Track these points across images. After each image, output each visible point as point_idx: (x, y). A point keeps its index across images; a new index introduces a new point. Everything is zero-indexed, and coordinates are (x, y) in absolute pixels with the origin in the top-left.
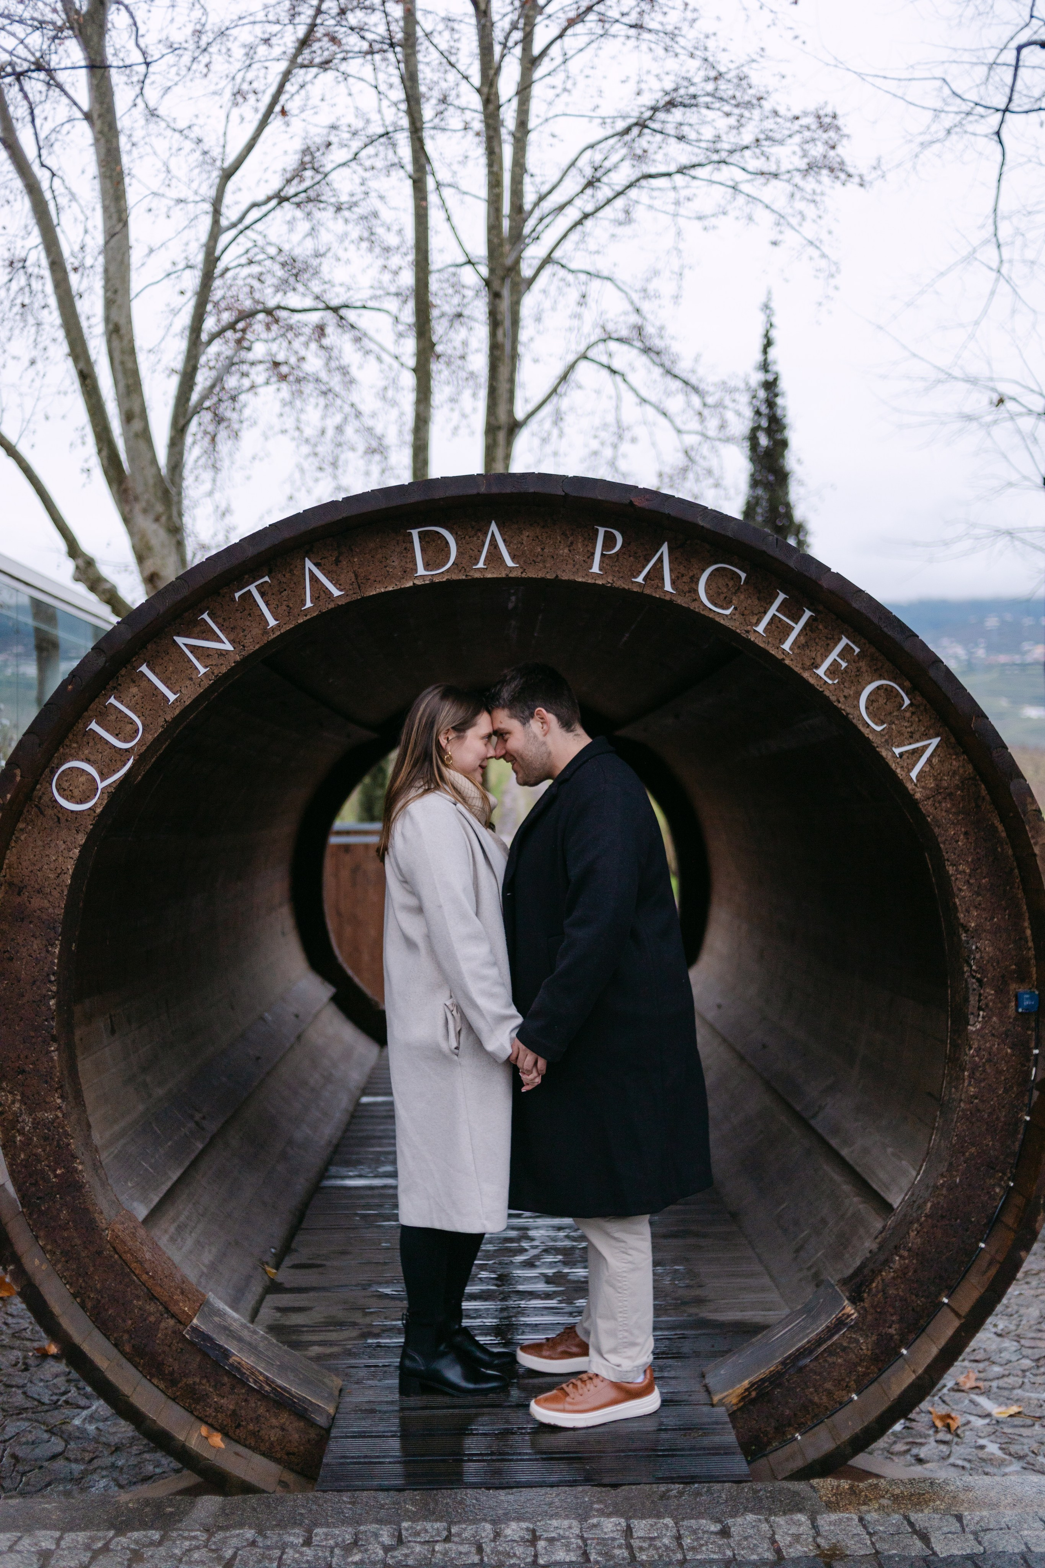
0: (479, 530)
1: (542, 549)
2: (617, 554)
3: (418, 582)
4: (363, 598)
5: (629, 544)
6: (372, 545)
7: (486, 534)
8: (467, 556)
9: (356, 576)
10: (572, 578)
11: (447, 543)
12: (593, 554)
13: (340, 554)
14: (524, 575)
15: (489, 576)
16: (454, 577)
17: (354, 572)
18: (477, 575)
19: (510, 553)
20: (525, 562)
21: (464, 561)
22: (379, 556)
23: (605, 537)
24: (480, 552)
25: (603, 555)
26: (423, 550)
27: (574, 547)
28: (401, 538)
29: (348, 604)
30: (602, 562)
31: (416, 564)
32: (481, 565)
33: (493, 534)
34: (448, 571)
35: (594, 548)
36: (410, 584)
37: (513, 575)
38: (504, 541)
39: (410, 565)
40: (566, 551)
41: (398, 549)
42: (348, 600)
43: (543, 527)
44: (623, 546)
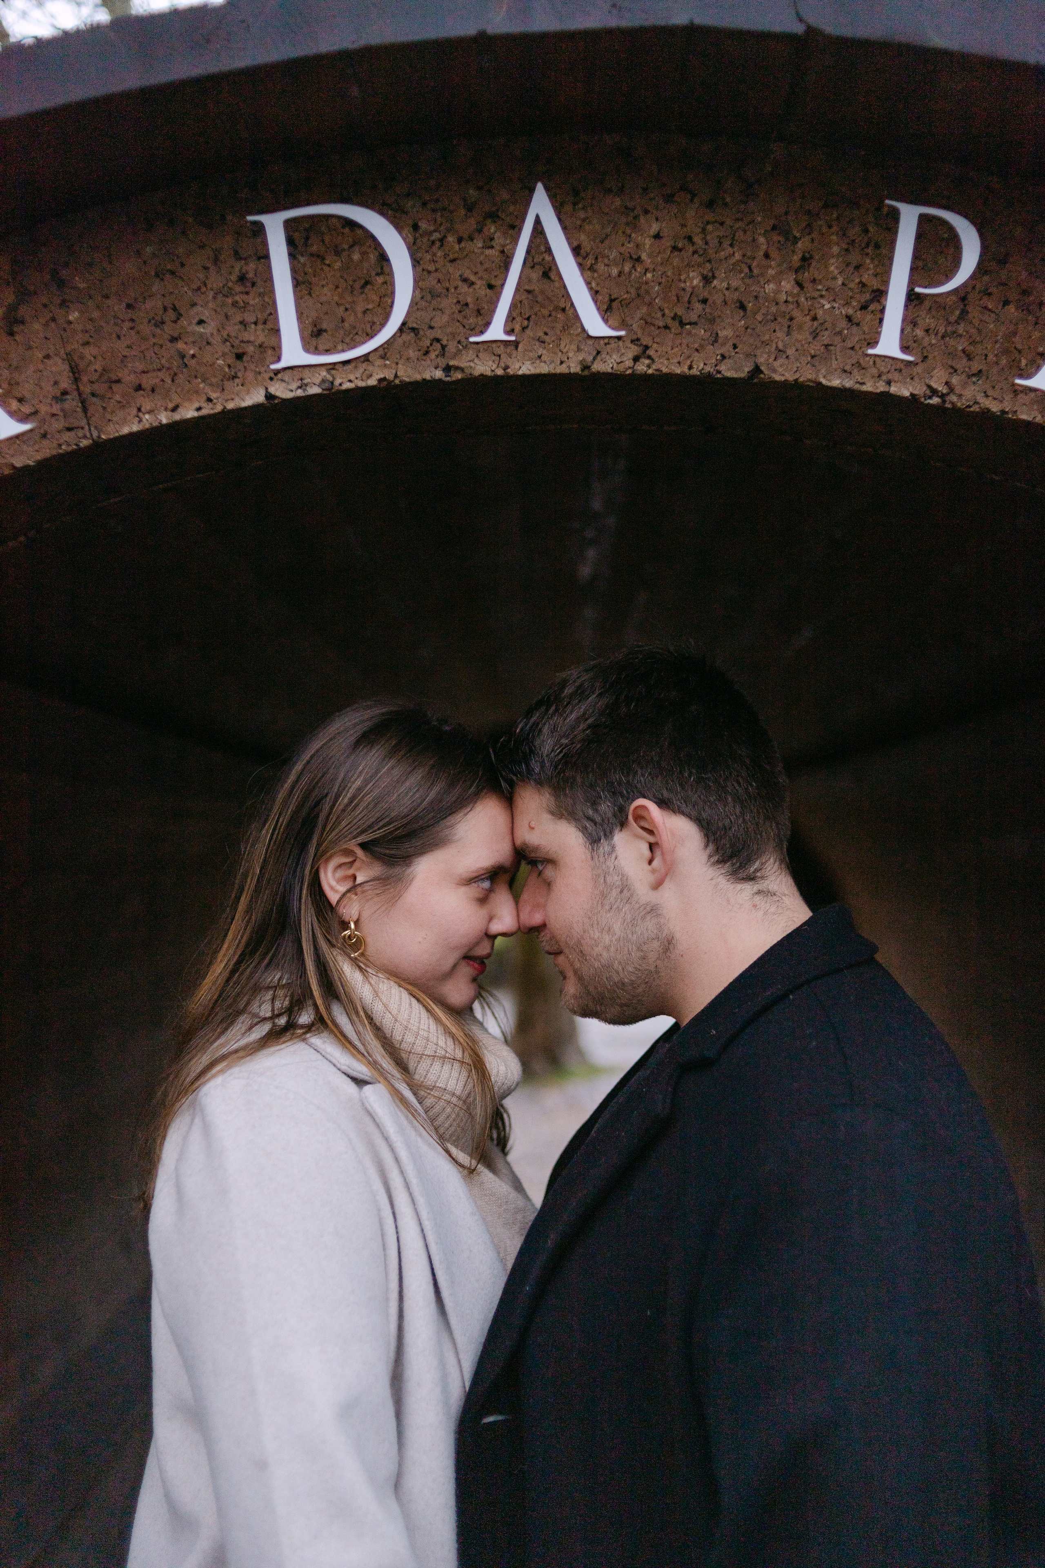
0: (493, 216)
1: (707, 280)
2: (962, 294)
3: (283, 391)
4: (98, 446)
5: (1003, 261)
6: (130, 267)
7: (515, 228)
8: (448, 303)
9: (76, 372)
10: (806, 375)
11: (383, 258)
12: (880, 294)
13: (24, 295)
14: (642, 367)
15: (526, 368)
16: (408, 373)
17: (69, 358)
18: (484, 367)
19: (595, 294)
20: (647, 323)
21: (441, 320)
22: (153, 305)
23: (920, 236)
24: (495, 289)
25: (912, 298)
26: (298, 283)
27: (814, 271)
28: (227, 242)
29: (44, 465)
30: (909, 321)
31: (276, 331)
32: (496, 331)
33: (538, 229)
34: (384, 351)
35: (884, 274)
36: (256, 397)
37: (604, 366)
38: (576, 251)
39: (256, 335)
40: (787, 285)
41: (216, 281)
42: (47, 450)
43: (710, 205)
44: (981, 269)
